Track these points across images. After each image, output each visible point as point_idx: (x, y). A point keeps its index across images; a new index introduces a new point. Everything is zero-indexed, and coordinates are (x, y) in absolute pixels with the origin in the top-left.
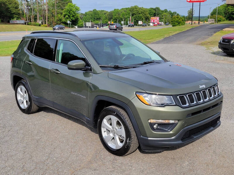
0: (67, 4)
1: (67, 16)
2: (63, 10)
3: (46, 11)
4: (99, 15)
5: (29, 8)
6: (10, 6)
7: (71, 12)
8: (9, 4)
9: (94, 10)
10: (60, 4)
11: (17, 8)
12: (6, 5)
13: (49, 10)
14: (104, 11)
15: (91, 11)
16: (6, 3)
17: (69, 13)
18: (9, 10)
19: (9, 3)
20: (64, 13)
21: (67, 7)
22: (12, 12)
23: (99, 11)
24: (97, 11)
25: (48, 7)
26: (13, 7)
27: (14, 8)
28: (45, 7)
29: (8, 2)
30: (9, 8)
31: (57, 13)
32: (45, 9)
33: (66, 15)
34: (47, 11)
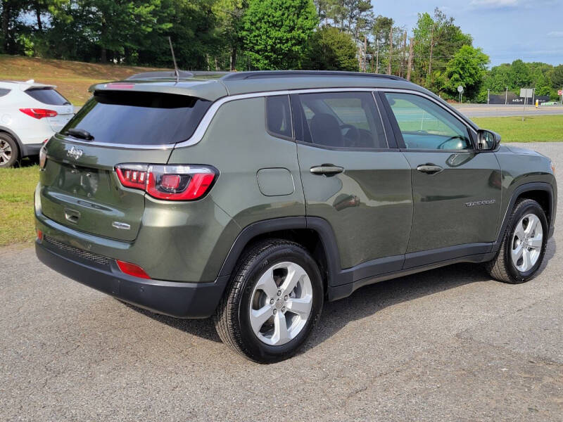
0: (459, 47)
1: (456, 76)
2: (448, 61)
3: (407, 63)
4: (527, 75)
5: (370, 56)
6: (339, 53)
7: (467, 66)
8: (338, 48)
9: (515, 63)
10: (443, 48)
11: (351, 56)
12: (331, 51)
13: (414, 61)
14: (540, 64)
15: (508, 65)
16: (333, 47)
17: (462, 69)
18: (336, 62)
19: (338, 46)
20: (449, 69)
21: (458, 55)
22: (343, 66)
23: (528, 64)
24: (523, 65)
25: (414, 53)
26: (346, 55)
27: (346, 57)
28: (407, 54)
29: (336, 43)
30: (337, 57)
31: (432, 68)
32: (406, 59)
33: (455, 72)
34: (410, 64)
